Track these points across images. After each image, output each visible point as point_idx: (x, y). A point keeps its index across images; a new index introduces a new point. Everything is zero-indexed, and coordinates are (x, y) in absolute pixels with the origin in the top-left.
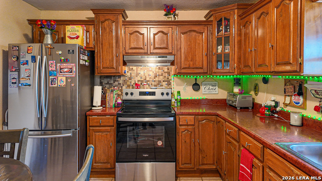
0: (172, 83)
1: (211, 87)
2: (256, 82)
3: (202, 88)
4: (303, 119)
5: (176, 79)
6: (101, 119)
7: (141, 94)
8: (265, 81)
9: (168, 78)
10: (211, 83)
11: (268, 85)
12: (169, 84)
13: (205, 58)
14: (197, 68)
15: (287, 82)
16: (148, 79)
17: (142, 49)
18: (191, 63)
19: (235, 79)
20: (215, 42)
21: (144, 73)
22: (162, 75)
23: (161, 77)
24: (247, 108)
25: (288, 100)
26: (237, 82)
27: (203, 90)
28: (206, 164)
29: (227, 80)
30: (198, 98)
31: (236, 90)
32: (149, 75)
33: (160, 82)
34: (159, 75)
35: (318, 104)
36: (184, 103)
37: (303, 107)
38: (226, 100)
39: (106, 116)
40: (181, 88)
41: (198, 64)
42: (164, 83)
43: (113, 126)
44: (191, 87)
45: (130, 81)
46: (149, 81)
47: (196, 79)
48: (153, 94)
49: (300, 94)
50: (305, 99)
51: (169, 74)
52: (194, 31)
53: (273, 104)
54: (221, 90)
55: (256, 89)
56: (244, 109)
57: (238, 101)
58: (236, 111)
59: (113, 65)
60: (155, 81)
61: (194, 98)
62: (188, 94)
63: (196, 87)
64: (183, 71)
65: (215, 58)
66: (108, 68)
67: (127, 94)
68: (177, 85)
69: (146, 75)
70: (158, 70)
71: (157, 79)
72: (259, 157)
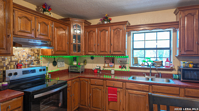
0: (41, 62)
1: (62, 63)
2: (85, 59)
4: (115, 71)
5: (43, 59)
6: (8, 104)
7: (25, 72)
8: (92, 58)
9: (38, 58)
10: (61, 60)
11: (93, 60)
12: (39, 63)
14: (63, 51)
16: (22, 59)
17: (29, 33)
19: (74, 58)
20: (72, 37)
21: (19, 55)
22: (33, 55)
23: (33, 57)
25: (106, 65)
26: (75, 59)
27: (58, 65)
28: (75, 107)
30: (55, 70)
31: (75, 63)
32: (23, 56)
33: (32, 61)
34: (31, 56)
35: (120, 65)
37: (114, 67)
38: (68, 69)
39: (12, 100)
40: (46, 65)
41: (64, 49)
42: (35, 62)
43: (20, 107)
44: (52, 64)
45: (4, 62)
46: (23, 61)
47: (54, 58)
48: (34, 71)
49: (113, 62)
50: (114, 64)
51: (38, 55)
52: (62, 28)
53: (99, 68)
54: (66, 64)
55: (85, 62)
56: (82, 72)
57: (80, 69)
58: (80, 74)
60: (28, 61)
62: (52, 69)
63: (55, 63)
65: (72, 46)
67: (10, 75)
68: (44, 63)
69: (21, 55)
70: (30, 51)
71: (29, 59)
72: (122, 87)
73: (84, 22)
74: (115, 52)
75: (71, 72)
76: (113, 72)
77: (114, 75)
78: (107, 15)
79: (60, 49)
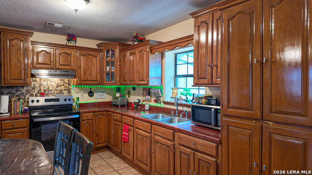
0: (72, 92)
1: (101, 94)
2: (129, 90)
3: (95, 94)
5: (75, 88)
6: (15, 122)
7: (47, 100)
8: (134, 89)
9: (69, 88)
10: (101, 91)
11: (135, 91)
12: (69, 92)
13: (98, 74)
14: (93, 81)
15: (144, 89)
16: (50, 88)
17: (49, 65)
18: (89, 77)
19: (116, 88)
20: (105, 64)
21: (47, 84)
22: (63, 85)
23: (63, 87)
24: (124, 105)
25: (144, 98)
26: (118, 90)
27: (96, 96)
28: (101, 143)
29: (111, 89)
30: (92, 102)
31: (118, 95)
32: (52, 85)
33: (61, 90)
34: (61, 85)
35: (155, 99)
36: (82, 106)
37: (150, 101)
38: (111, 102)
39: (19, 119)
40: (79, 95)
41: (94, 78)
42: (65, 92)
43: (26, 127)
44: (87, 94)
46: (52, 90)
47: (91, 88)
48: (58, 100)
49: (149, 94)
51: (69, 84)
52: (91, 55)
53: (138, 101)
54: (108, 96)
55: (129, 94)
56: (123, 106)
57: (119, 102)
58: (118, 108)
59: (21, 77)
60: (57, 90)
61: (89, 102)
62: (85, 99)
63: (91, 94)
64: (83, 82)
65: (105, 74)
66: (16, 79)
67: (33, 101)
68: (76, 93)
69: (49, 85)
70: (59, 81)
71: (59, 88)
72: (132, 125)
73: (119, 45)
74: (140, 80)
75: (114, 105)
76: (147, 107)
77: (148, 111)
78: (135, 34)
79: (88, 78)
